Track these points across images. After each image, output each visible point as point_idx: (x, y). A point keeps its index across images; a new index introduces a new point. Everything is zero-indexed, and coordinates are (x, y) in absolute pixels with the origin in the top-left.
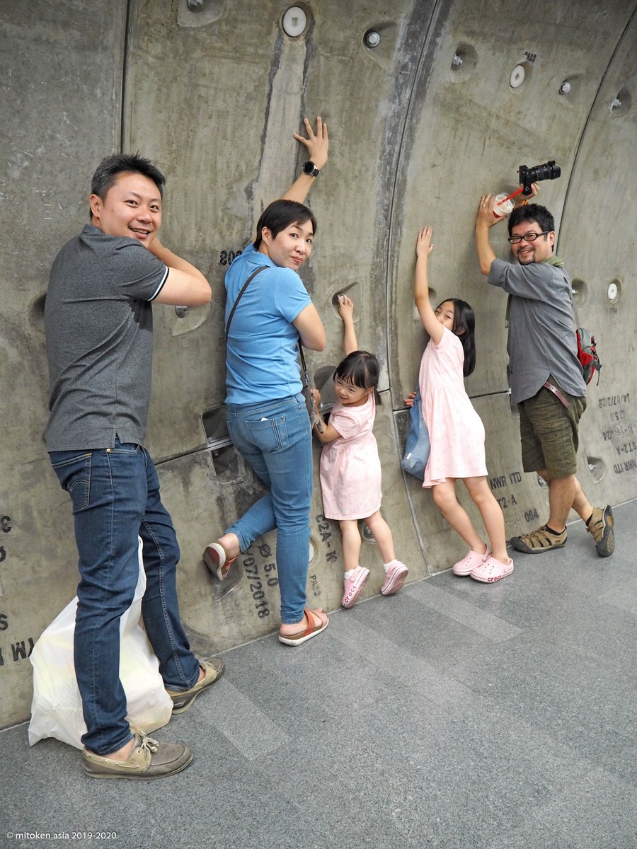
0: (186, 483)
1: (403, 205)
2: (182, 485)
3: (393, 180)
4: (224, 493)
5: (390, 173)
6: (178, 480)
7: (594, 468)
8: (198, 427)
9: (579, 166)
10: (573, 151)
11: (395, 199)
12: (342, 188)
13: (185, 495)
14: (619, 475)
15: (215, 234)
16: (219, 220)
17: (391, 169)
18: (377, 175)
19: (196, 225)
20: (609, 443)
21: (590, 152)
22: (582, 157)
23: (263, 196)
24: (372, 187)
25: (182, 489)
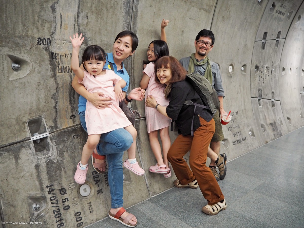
0: (17, 158)
1: (136, 23)
2: (14, 159)
3: (131, 11)
4: (40, 162)
5: (129, 7)
6: (12, 157)
7: (225, 143)
8: (25, 128)
9: (216, 14)
10: (214, 7)
11: (132, 20)
12: (105, 11)
13: (16, 165)
14: (234, 145)
15: (34, 28)
16: (36, 21)
17: (130, 5)
18: (123, 7)
19: (22, 23)
20: (230, 132)
21: (221, 8)
22: (217, 10)
23: (61, 11)
24: (120, 13)
25: (14, 161)
